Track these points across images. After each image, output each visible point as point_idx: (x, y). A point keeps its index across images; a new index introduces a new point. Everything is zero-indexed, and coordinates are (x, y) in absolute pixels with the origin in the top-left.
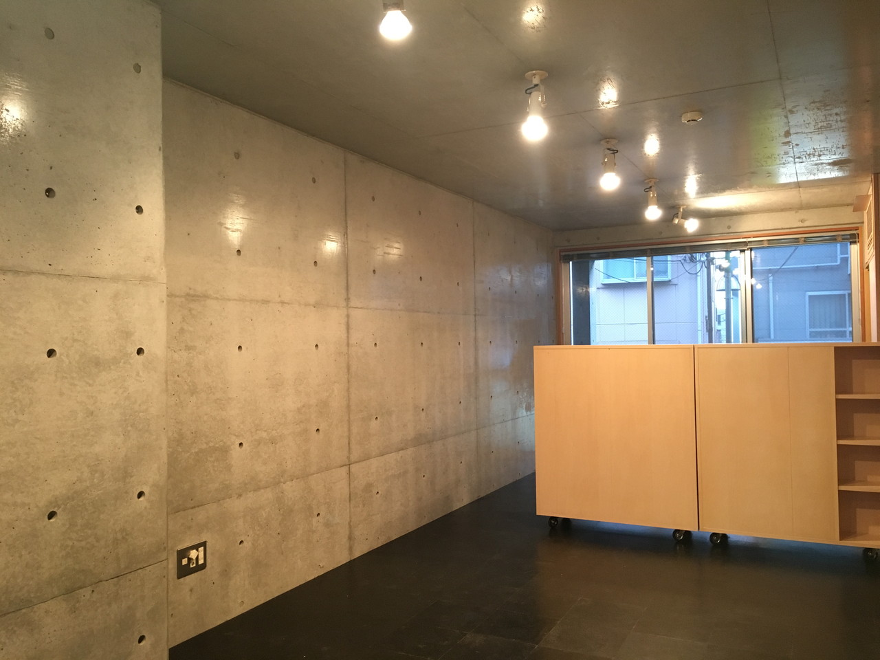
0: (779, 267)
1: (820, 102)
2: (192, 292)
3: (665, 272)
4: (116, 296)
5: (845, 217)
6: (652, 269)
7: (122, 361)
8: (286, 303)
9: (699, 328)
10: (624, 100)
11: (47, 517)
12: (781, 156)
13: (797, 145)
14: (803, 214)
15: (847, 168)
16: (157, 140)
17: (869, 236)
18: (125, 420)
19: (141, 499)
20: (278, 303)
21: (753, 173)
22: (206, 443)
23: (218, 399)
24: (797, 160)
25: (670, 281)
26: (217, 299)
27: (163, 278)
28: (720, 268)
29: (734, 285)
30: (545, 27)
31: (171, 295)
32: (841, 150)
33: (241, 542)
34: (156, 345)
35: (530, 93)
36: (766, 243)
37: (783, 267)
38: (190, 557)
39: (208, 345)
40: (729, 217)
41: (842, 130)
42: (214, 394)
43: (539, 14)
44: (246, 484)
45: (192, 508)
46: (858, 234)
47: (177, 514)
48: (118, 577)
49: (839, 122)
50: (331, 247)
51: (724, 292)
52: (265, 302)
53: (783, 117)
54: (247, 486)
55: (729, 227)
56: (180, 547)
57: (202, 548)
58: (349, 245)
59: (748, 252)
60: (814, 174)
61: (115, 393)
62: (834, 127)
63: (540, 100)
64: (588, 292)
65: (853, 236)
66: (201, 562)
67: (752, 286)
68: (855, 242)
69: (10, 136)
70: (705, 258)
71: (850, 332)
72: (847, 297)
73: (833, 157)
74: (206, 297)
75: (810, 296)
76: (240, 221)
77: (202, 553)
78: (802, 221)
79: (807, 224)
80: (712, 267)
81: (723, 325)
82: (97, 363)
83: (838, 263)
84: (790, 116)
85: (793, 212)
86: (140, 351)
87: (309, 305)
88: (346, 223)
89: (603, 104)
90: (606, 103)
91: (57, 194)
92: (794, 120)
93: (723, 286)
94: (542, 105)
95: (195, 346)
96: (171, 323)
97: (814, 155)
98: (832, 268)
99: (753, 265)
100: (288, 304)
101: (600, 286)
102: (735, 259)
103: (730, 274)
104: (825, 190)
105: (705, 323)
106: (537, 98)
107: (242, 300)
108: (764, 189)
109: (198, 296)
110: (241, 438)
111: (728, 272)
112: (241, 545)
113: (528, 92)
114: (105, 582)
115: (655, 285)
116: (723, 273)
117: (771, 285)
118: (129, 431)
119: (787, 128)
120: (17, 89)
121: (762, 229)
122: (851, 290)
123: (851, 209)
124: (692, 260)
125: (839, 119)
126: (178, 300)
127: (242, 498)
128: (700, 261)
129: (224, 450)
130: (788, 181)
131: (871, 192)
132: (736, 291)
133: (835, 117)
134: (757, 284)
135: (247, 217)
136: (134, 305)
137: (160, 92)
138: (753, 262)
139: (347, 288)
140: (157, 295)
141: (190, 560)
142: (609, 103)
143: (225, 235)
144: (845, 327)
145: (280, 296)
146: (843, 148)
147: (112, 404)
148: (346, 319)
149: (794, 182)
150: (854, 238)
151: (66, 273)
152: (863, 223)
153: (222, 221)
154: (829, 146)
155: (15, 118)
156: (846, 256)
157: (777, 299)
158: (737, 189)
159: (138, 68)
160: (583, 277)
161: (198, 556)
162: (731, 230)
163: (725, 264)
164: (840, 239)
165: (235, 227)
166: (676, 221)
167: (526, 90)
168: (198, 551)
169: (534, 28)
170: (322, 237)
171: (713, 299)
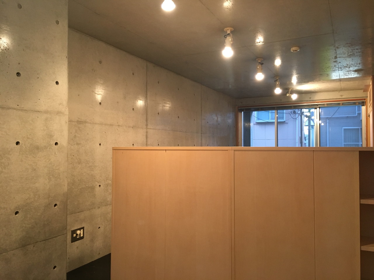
0: (331, 116)
1: (350, 43)
2: (80, 120)
3: (283, 118)
4: (46, 119)
5: (360, 94)
6: (277, 116)
7: (49, 147)
8: (120, 126)
9: (297, 142)
10: (266, 41)
11: (14, 214)
12: (333, 67)
13: (340, 62)
14: (341, 93)
15: (361, 73)
16: (65, 54)
17: (370, 103)
18: (50, 173)
19: (56, 207)
20: (117, 126)
21: (321, 74)
22: (85, 185)
23: (90, 166)
24: (339, 69)
25: (285, 122)
26: (91, 123)
27: (67, 112)
28: (306, 116)
29: (312, 123)
30: (233, 8)
31: (70, 121)
32: (358, 65)
33: (99, 228)
34: (63, 141)
35: (226, 37)
36: (326, 105)
37: (333, 116)
38: (77, 233)
39: (86, 143)
40: (310, 94)
41: (359, 56)
42: (89, 164)
43: (230, 3)
44: (101, 203)
45: (78, 212)
46: (365, 102)
47: (71, 215)
48: (45, 240)
49: (358, 53)
50: (140, 103)
51: (308, 127)
52: (111, 125)
53: (334, 50)
54: (102, 204)
55: (310, 98)
56: (73, 229)
57: (82, 230)
58: (148, 102)
59: (318, 109)
60: (347, 76)
61: (45, 161)
62: (356, 55)
63: (230, 40)
64: (250, 125)
65: (363, 102)
66: (82, 235)
67: (320, 124)
68: (364, 105)
69: (2, 49)
70: (300, 112)
71: (361, 144)
72: (360, 130)
73: (355, 68)
74: (86, 122)
75: (344, 129)
76: (101, 90)
77: (82, 232)
78: (341, 96)
79: (343, 97)
80: (303, 116)
81: (307, 141)
82: (38, 148)
83: (356, 115)
84: (337, 49)
85: (338, 92)
86: (56, 144)
87: (130, 127)
88: (147, 93)
89: (257, 43)
90: (259, 43)
91: (22, 75)
92: (339, 51)
93: (307, 124)
94: (231, 43)
95: (81, 143)
96: (70, 133)
97: (347, 67)
98: (354, 117)
99: (320, 115)
100: (121, 126)
101: (255, 123)
102: (313, 113)
103: (310, 119)
104: (351, 82)
105: (299, 140)
106: (229, 39)
107: (101, 124)
108: (325, 82)
109: (82, 122)
110: (100, 183)
111: (309, 118)
112: (99, 229)
113: (225, 37)
114: (39, 242)
115: (278, 123)
116: (307, 119)
117: (328, 124)
118: (51, 178)
119: (336, 55)
120: (5, 29)
121: (324, 99)
122: (362, 127)
123: (362, 91)
124: (295, 112)
125: (358, 51)
126: (74, 123)
127: (100, 209)
128: (298, 113)
129: (93, 188)
130: (336, 78)
131: (371, 83)
132: (313, 126)
133: (356, 51)
134: (322, 123)
135: (104, 89)
136: (54, 124)
137: (67, 33)
138: (320, 114)
139: (147, 121)
140: (64, 119)
141: (77, 235)
142: (260, 42)
143: (95, 96)
144: (359, 142)
145: (118, 123)
146: (359, 64)
147: (44, 166)
148: (146, 133)
149: (338, 79)
150: (363, 104)
151: (25, 109)
152: (367, 97)
153: (93, 90)
154: (353, 63)
155: (4, 42)
156: (360, 112)
157: (330, 130)
158: (314, 82)
159: (57, 22)
160: (248, 119)
161: (80, 233)
162: (311, 99)
163: (308, 114)
164: (357, 103)
165: (99, 93)
166: (288, 95)
167: (224, 36)
168: (80, 231)
169: (228, 9)
170: (136, 98)
171: (303, 130)
